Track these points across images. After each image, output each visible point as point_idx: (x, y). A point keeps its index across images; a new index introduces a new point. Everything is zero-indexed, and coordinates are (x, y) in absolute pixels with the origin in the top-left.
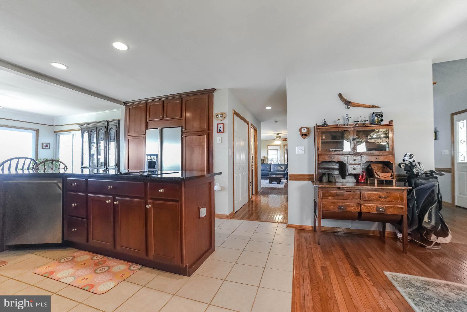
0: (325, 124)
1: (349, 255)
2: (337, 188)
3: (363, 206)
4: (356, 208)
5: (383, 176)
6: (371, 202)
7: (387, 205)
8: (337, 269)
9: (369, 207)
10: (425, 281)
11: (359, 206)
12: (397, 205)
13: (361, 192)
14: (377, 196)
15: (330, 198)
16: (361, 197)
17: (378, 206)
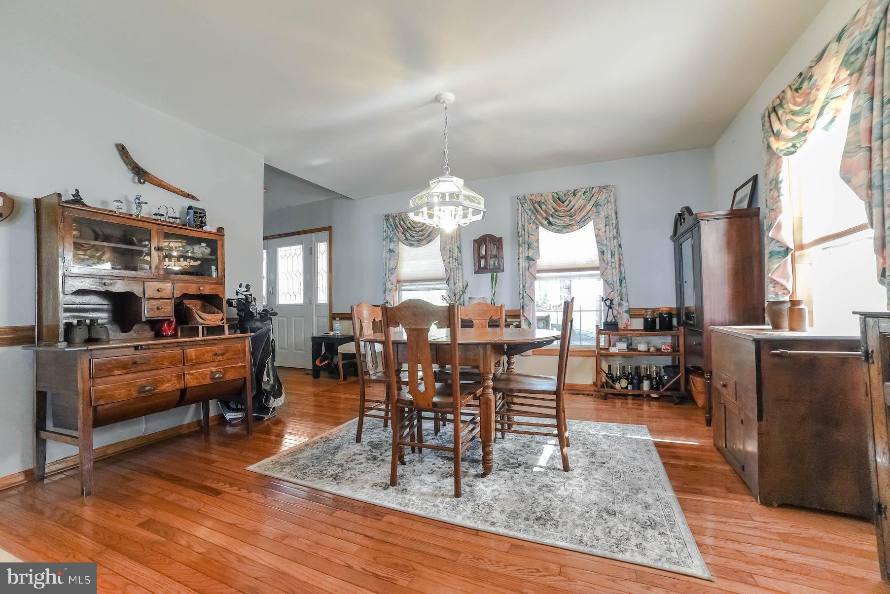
0: (77, 199)
1: (178, 477)
2: (133, 349)
3: (188, 377)
4: (176, 383)
5: (210, 320)
6: (202, 366)
7: (225, 365)
8: (175, 508)
9: (198, 376)
10: (291, 453)
11: (181, 378)
12: (238, 363)
13: (183, 350)
14: (210, 354)
15: (116, 372)
16: (184, 360)
17: (214, 370)
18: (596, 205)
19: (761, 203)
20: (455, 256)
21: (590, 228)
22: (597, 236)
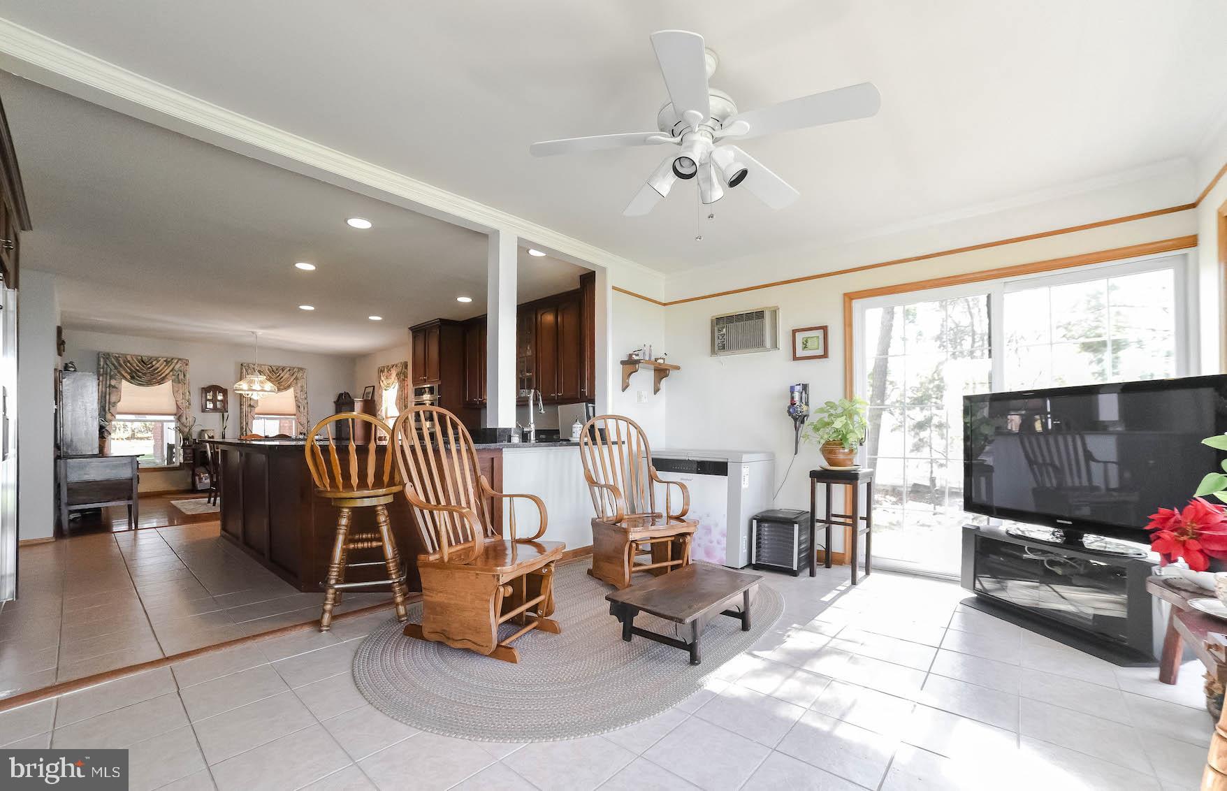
18: (296, 379)
19: (376, 398)
20: (187, 398)
21: (292, 390)
22: (295, 397)
